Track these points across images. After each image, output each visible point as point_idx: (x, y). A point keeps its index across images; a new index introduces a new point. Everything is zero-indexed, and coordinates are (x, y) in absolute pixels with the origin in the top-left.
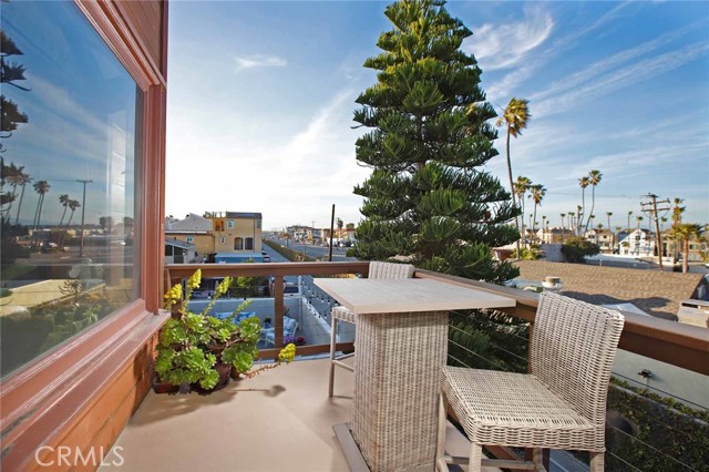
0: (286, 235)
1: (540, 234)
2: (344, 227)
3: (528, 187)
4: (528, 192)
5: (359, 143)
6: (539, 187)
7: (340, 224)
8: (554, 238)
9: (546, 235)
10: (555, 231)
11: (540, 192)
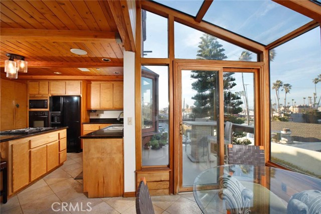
0: (163, 112)
1: (291, 109)
2: (189, 108)
3: (281, 85)
4: (281, 88)
5: (193, 85)
6: (287, 85)
7: (187, 107)
8: (300, 111)
9: (295, 109)
10: (300, 107)
11: (288, 87)
